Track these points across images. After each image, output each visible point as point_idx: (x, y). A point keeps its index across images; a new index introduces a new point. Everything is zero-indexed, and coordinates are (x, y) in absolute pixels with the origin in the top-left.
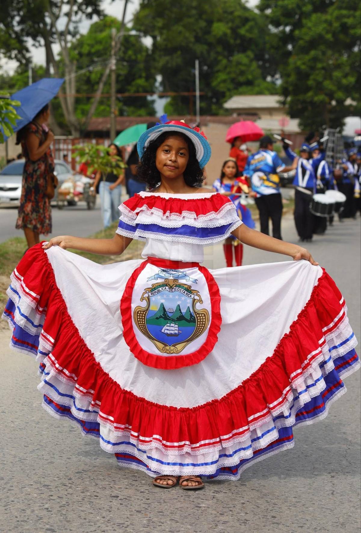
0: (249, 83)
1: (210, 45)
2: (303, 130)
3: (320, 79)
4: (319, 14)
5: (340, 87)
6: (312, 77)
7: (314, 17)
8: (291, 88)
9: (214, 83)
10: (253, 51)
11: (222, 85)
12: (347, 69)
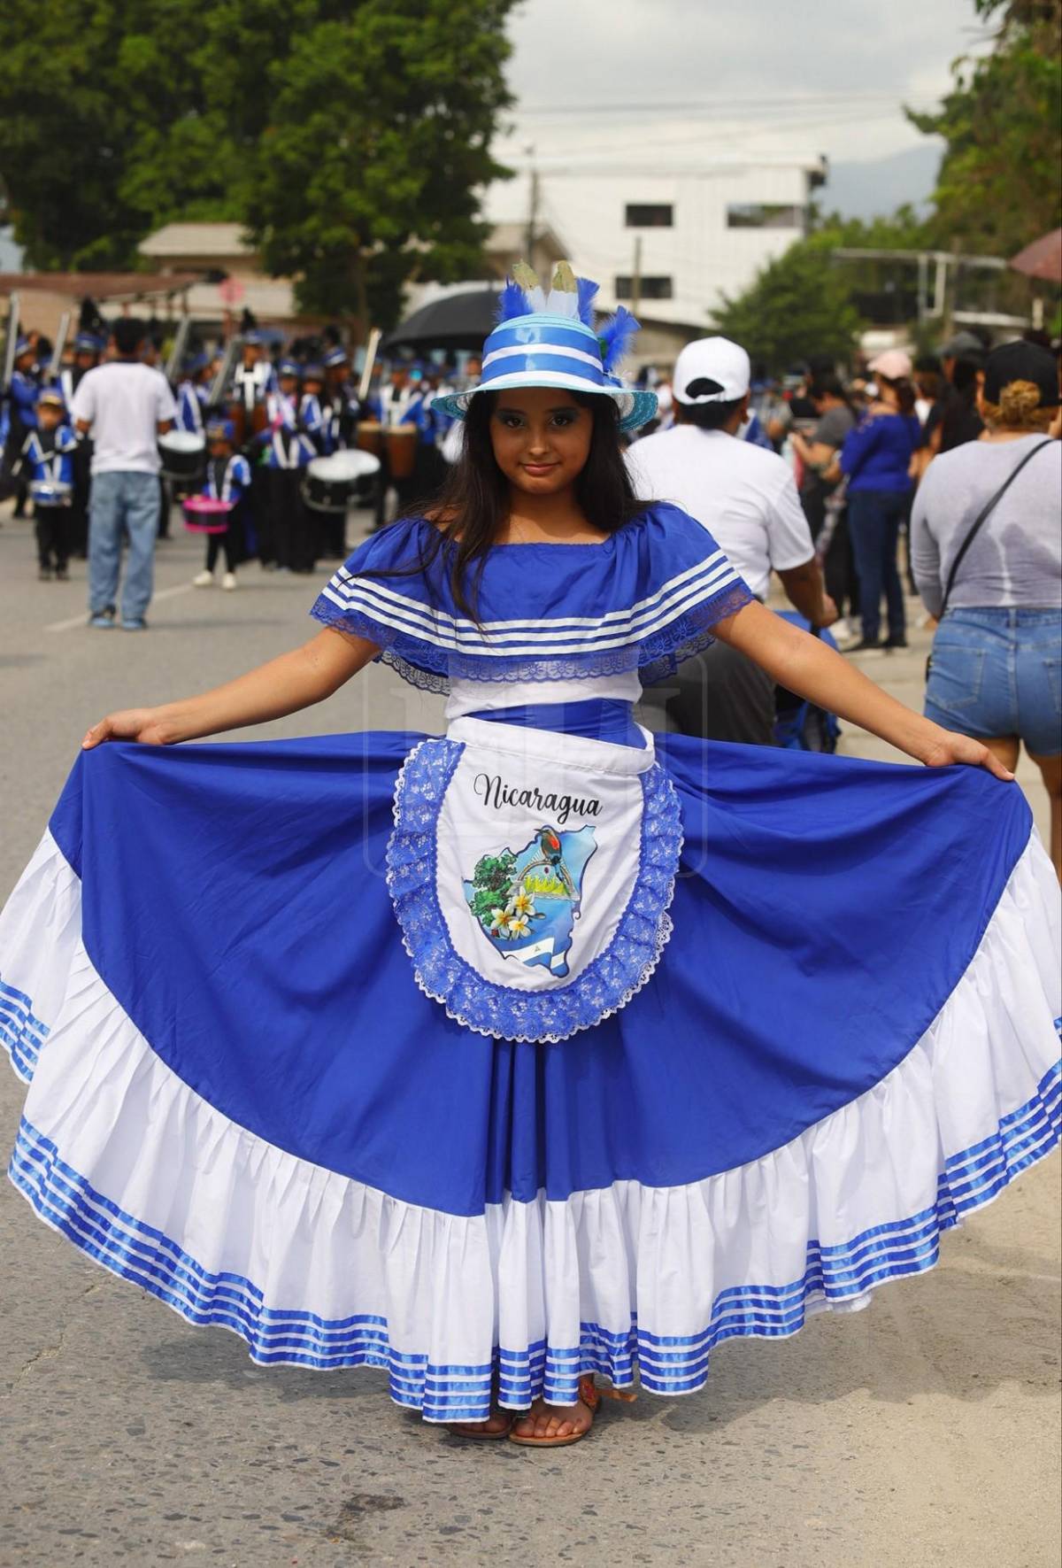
1: (115, 92)
2: (301, 312)
3: (335, 183)
4: (331, 25)
5: (385, 206)
6: (316, 181)
7: (322, 31)
8: (268, 209)
9: (125, 191)
11: (144, 195)
12: (401, 161)
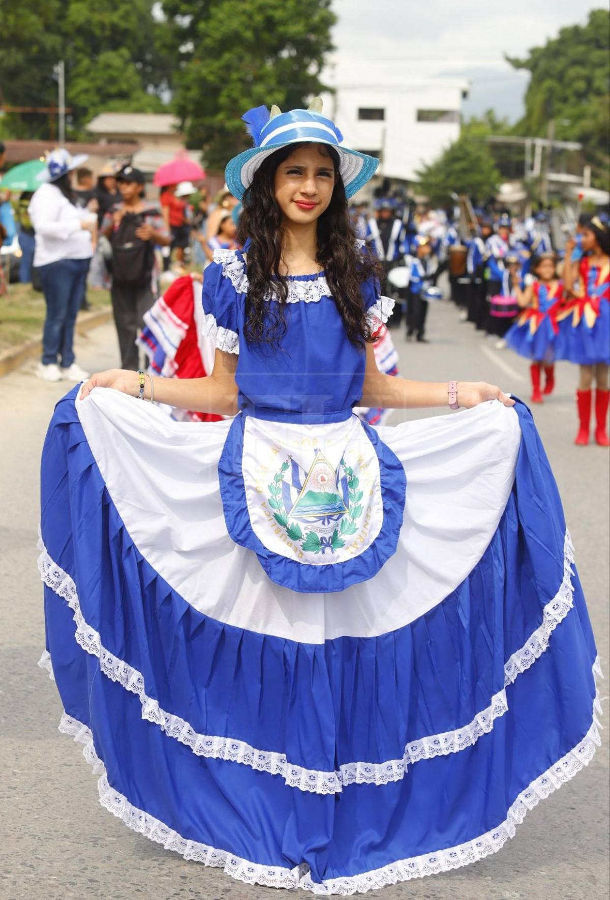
0: (123, 95)
1: (65, 35)
6: (225, 93)
10: (129, 48)
11: (83, 97)
12: (273, 82)
